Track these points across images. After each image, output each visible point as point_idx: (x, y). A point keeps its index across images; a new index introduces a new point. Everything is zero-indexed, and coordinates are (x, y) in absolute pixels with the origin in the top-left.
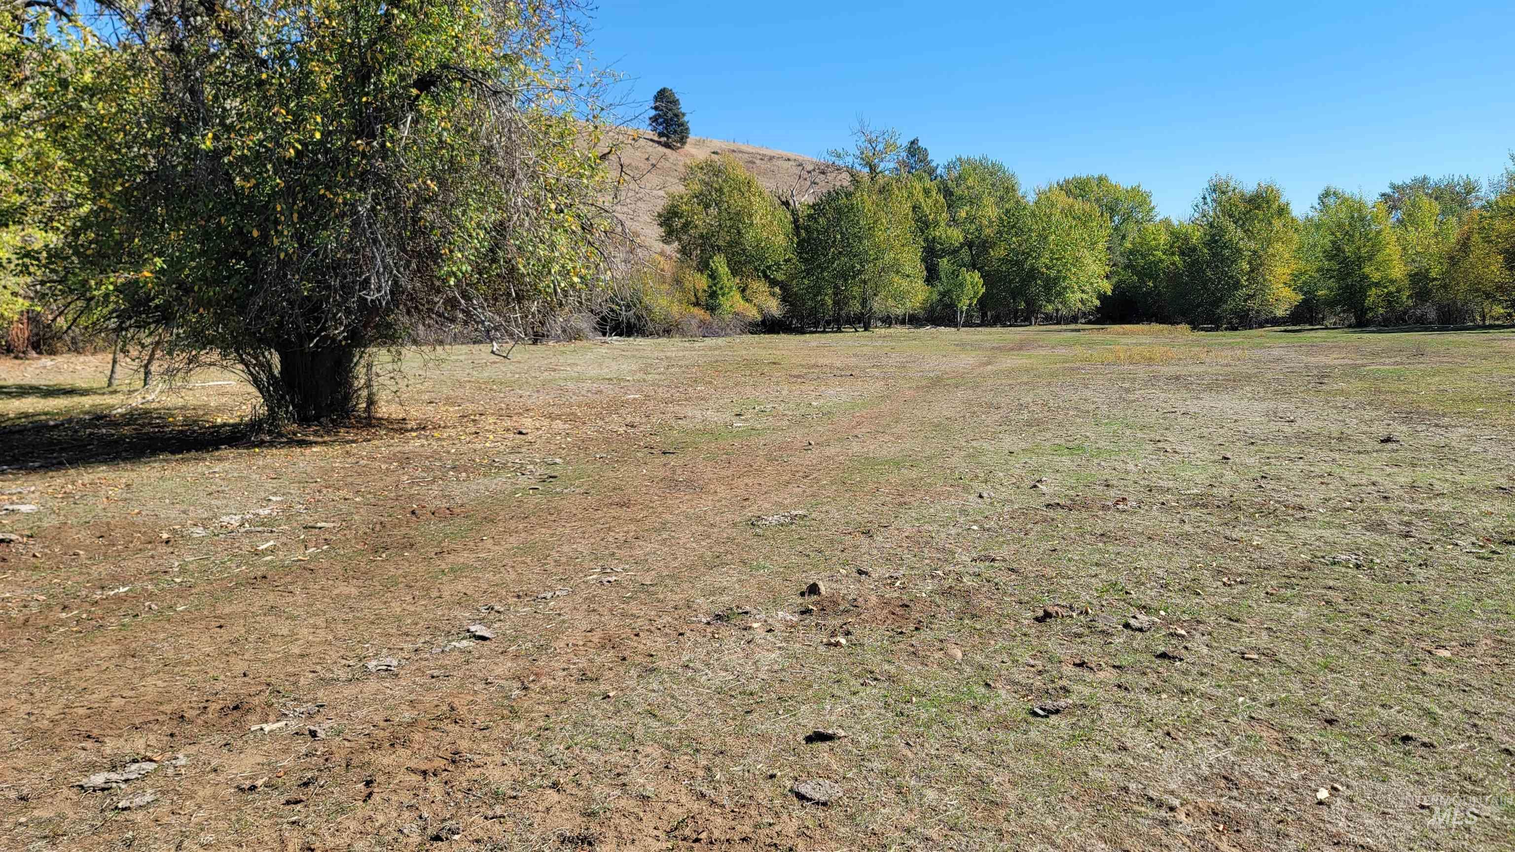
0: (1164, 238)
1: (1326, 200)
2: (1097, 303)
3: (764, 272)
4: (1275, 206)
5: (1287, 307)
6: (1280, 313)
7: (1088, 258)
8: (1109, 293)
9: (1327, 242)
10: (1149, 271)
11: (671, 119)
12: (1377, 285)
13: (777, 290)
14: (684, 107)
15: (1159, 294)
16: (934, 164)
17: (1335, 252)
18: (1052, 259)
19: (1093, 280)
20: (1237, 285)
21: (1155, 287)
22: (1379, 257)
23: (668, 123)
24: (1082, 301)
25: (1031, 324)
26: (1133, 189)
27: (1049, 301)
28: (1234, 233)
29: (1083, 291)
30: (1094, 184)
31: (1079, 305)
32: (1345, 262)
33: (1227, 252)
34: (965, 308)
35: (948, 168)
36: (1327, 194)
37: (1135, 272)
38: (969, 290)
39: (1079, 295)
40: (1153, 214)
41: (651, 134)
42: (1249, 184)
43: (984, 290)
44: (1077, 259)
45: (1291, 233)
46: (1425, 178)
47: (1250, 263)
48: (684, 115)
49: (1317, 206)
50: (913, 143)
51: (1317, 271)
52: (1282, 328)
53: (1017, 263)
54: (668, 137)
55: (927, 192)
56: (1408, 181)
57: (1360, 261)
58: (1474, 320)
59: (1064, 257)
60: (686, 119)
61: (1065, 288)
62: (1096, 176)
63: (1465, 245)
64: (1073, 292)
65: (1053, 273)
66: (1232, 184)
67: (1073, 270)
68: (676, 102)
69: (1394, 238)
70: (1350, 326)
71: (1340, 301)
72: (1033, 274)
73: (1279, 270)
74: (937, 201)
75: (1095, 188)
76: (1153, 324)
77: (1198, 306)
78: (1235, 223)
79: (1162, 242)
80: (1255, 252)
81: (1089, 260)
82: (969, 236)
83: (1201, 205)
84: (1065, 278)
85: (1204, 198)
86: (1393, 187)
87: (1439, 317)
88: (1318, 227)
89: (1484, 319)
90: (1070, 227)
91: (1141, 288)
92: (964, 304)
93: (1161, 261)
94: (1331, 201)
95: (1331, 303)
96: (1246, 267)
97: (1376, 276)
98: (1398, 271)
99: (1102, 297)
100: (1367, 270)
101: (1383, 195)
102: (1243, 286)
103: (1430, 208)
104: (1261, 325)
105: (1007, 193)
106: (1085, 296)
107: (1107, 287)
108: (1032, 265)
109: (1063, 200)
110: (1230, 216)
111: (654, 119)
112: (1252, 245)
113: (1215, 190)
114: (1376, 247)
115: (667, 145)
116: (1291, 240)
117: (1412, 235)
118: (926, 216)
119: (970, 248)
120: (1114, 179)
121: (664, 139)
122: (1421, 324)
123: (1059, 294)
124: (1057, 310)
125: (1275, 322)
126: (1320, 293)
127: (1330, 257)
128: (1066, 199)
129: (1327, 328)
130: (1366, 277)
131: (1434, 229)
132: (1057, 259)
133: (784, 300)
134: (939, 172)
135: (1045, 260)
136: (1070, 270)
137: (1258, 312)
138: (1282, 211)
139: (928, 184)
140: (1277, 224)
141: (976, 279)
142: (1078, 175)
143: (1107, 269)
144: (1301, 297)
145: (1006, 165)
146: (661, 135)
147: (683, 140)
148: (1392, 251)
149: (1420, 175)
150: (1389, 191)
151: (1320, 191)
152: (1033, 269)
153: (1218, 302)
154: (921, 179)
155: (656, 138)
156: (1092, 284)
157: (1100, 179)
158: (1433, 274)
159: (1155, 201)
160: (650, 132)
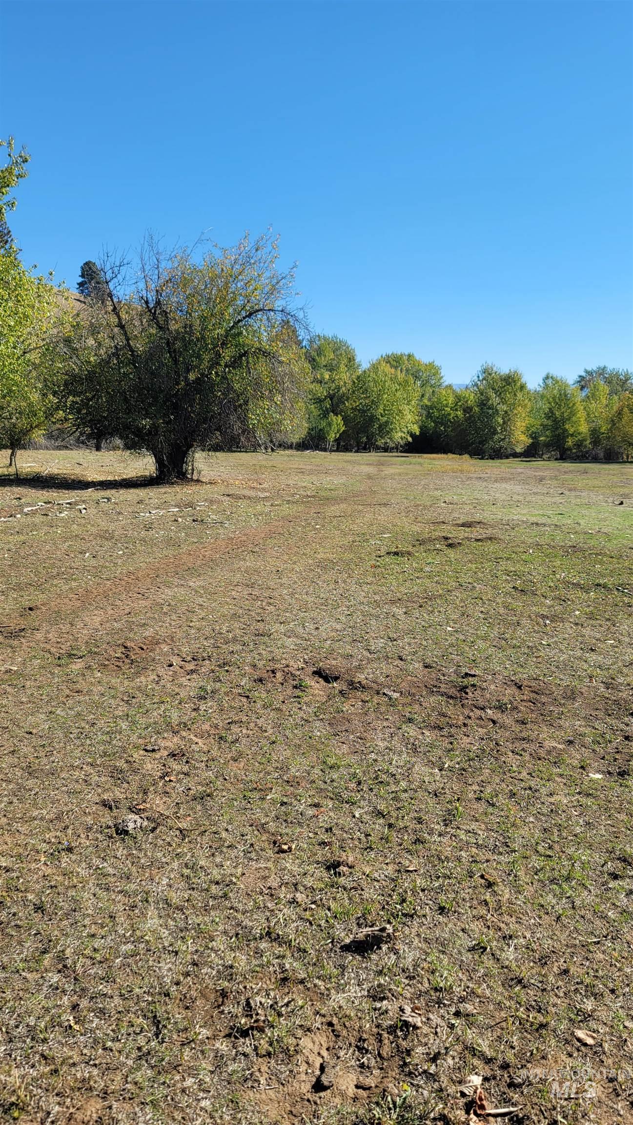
0: (451, 400)
1: (546, 381)
2: (410, 439)
4: (519, 385)
5: (522, 446)
6: (519, 450)
7: (406, 409)
8: (418, 433)
9: (546, 407)
10: (442, 420)
11: (94, 286)
12: (572, 435)
15: (447, 435)
16: (300, 338)
17: (550, 415)
18: (384, 410)
19: (408, 425)
20: (495, 432)
21: (445, 430)
22: (574, 419)
23: (92, 288)
24: (401, 438)
26: (430, 364)
27: (381, 437)
28: (494, 400)
29: (402, 432)
30: (405, 358)
31: (400, 440)
32: (555, 421)
33: (490, 411)
34: (332, 440)
35: (310, 341)
36: (547, 378)
37: (433, 421)
38: (334, 427)
39: (400, 434)
40: (442, 381)
41: (78, 296)
42: (504, 369)
43: (343, 429)
44: (400, 411)
45: (527, 401)
46: (605, 367)
47: (503, 419)
49: (542, 385)
51: (541, 426)
52: (520, 459)
53: (362, 411)
56: (595, 369)
57: (564, 421)
58: (623, 458)
59: (392, 409)
61: (392, 430)
62: (407, 354)
63: (620, 413)
64: (396, 432)
65: (385, 420)
66: (495, 369)
67: (397, 418)
68: (98, 273)
69: (582, 408)
70: (556, 459)
71: (552, 444)
72: (372, 419)
73: (519, 424)
75: (406, 362)
77: (473, 444)
78: (495, 393)
79: (450, 402)
80: (506, 412)
81: (406, 412)
82: (330, 392)
83: (475, 381)
84: (392, 423)
85: (478, 376)
86: (586, 371)
87: (604, 456)
88: (542, 397)
89: (628, 458)
90: (396, 390)
91: (436, 430)
92: (332, 436)
93: (449, 414)
94: (550, 382)
95: (547, 445)
96: (500, 421)
97: (571, 431)
98: (584, 428)
99: (413, 436)
100: (567, 427)
101: (580, 376)
102: (498, 433)
103: (604, 388)
104: (507, 458)
105: (350, 362)
106: (403, 435)
107: (416, 430)
108: (372, 413)
109: (388, 369)
110: (493, 389)
111: (81, 284)
112: (505, 408)
113: (484, 372)
114: (573, 414)
116: (526, 405)
117: (593, 405)
119: (331, 399)
120: (417, 357)
122: (595, 460)
123: (388, 433)
124: (386, 443)
125: (515, 455)
126: (541, 439)
127: (548, 418)
128: (390, 369)
129: (544, 460)
130: (565, 430)
131: (604, 402)
132: (387, 410)
134: (304, 344)
135: (381, 410)
136: (395, 418)
137: (506, 449)
138: (522, 387)
140: (520, 395)
141: (339, 421)
142: (395, 352)
143: (417, 418)
144: (531, 441)
145: (349, 343)
146: (85, 297)
148: (581, 415)
149: (602, 365)
150: (583, 374)
151: (544, 375)
152: (372, 416)
153: (482, 442)
155: (82, 299)
156: (407, 427)
157: (409, 356)
158: (602, 431)
159: (443, 372)
160: (78, 294)
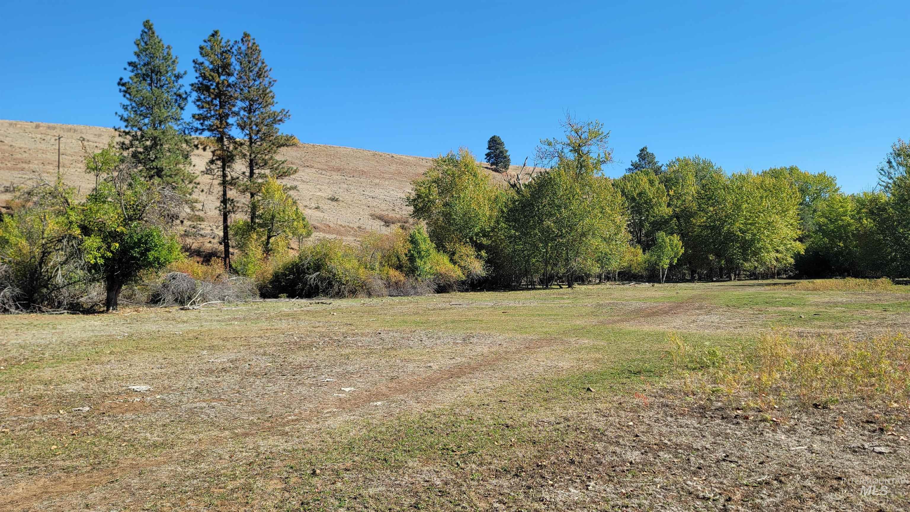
0: (852, 207)
2: (792, 261)
3: (471, 239)
8: (803, 252)
10: (838, 234)
11: (499, 155)
13: (483, 253)
14: (507, 147)
15: (850, 253)
16: (659, 164)
18: (745, 224)
19: (786, 242)
21: (846, 247)
23: (497, 157)
24: (777, 260)
25: (730, 280)
26: (820, 175)
27: (746, 260)
29: (777, 251)
30: (787, 172)
31: (774, 263)
34: (666, 267)
35: (669, 166)
37: (825, 234)
39: (773, 254)
40: (839, 192)
41: (486, 164)
43: (683, 251)
44: (769, 223)
48: (507, 151)
50: (642, 150)
53: (713, 228)
54: (497, 166)
55: (651, 182)
59: (757, 222)
60: (508, 154)
61: (760, 249)
62: (788, 167)
64: (768, 252)
65: (748, 237)
67: (767, 233)
68: (502, 144)
72: (730, 237)
74: (659, 188)
75: (788, 175)
76: (848, 279)
77: (892, 262)
79: (849, 208)
81: (781, 225)
82: (677, 209)
83: (886, 168)
84: (759, 240)
85: (889, 162)
91: (832, 248)
92: (664, 263)
93: (849, 225)
99: (797, 256)
106: (779, 255)
107: (801, 248)
108: (728, 229)
111: (488, 155)
113: (899, 155)
115: (496, 170)
118: (651, 200)
120: (803, 169)
121: (494, 167)
123: (755, 254)
124: (754, 267)
132: (751, 224)
133: (489, 262)
134: (663, 168)
135: (739, 225)
136: (763, 233)
139: (653, 176)
141: (676, 242)
143: (799, 232)
146: (492, 164)
147: (506, 167)
152: (729, 233)
154: (647, 174)
155: (489, 167)
156: (785, 245)
157: (792, 169)
159: (839, 183)
160: (486, 163)
